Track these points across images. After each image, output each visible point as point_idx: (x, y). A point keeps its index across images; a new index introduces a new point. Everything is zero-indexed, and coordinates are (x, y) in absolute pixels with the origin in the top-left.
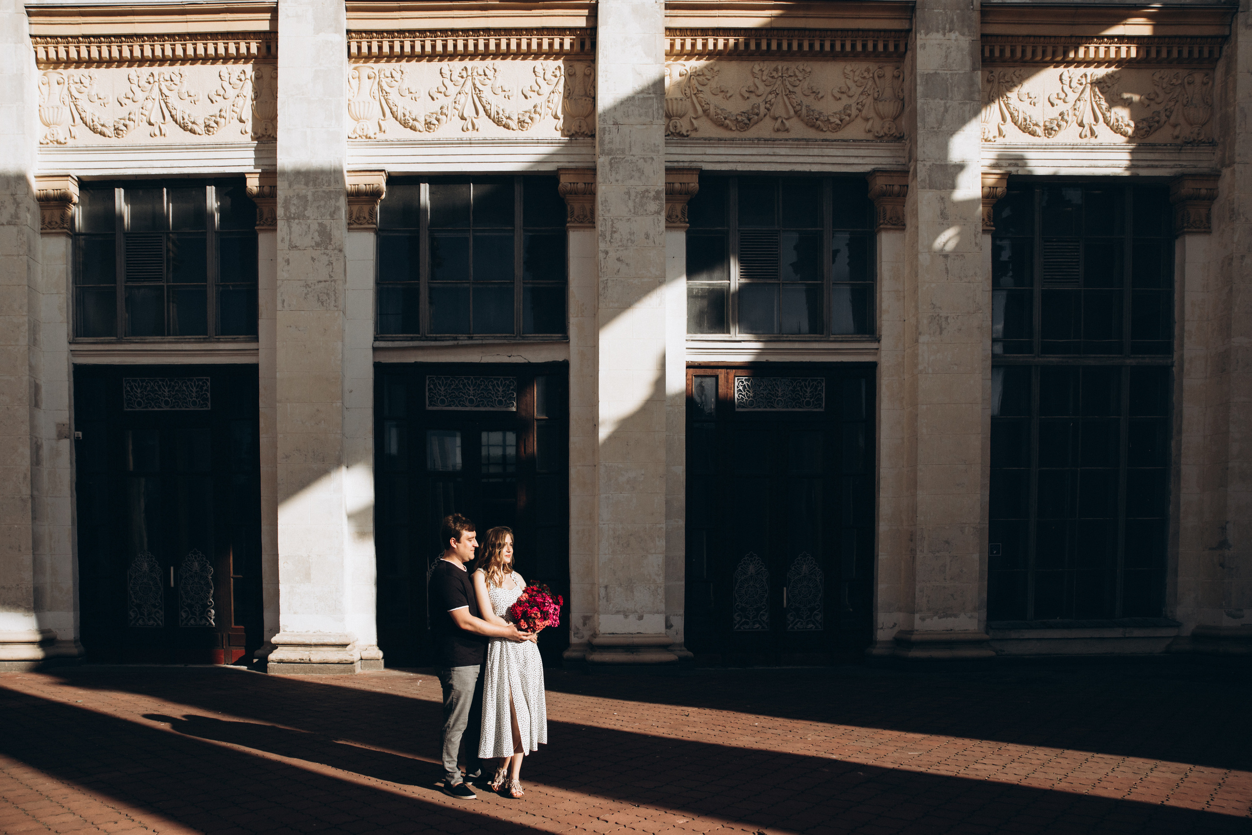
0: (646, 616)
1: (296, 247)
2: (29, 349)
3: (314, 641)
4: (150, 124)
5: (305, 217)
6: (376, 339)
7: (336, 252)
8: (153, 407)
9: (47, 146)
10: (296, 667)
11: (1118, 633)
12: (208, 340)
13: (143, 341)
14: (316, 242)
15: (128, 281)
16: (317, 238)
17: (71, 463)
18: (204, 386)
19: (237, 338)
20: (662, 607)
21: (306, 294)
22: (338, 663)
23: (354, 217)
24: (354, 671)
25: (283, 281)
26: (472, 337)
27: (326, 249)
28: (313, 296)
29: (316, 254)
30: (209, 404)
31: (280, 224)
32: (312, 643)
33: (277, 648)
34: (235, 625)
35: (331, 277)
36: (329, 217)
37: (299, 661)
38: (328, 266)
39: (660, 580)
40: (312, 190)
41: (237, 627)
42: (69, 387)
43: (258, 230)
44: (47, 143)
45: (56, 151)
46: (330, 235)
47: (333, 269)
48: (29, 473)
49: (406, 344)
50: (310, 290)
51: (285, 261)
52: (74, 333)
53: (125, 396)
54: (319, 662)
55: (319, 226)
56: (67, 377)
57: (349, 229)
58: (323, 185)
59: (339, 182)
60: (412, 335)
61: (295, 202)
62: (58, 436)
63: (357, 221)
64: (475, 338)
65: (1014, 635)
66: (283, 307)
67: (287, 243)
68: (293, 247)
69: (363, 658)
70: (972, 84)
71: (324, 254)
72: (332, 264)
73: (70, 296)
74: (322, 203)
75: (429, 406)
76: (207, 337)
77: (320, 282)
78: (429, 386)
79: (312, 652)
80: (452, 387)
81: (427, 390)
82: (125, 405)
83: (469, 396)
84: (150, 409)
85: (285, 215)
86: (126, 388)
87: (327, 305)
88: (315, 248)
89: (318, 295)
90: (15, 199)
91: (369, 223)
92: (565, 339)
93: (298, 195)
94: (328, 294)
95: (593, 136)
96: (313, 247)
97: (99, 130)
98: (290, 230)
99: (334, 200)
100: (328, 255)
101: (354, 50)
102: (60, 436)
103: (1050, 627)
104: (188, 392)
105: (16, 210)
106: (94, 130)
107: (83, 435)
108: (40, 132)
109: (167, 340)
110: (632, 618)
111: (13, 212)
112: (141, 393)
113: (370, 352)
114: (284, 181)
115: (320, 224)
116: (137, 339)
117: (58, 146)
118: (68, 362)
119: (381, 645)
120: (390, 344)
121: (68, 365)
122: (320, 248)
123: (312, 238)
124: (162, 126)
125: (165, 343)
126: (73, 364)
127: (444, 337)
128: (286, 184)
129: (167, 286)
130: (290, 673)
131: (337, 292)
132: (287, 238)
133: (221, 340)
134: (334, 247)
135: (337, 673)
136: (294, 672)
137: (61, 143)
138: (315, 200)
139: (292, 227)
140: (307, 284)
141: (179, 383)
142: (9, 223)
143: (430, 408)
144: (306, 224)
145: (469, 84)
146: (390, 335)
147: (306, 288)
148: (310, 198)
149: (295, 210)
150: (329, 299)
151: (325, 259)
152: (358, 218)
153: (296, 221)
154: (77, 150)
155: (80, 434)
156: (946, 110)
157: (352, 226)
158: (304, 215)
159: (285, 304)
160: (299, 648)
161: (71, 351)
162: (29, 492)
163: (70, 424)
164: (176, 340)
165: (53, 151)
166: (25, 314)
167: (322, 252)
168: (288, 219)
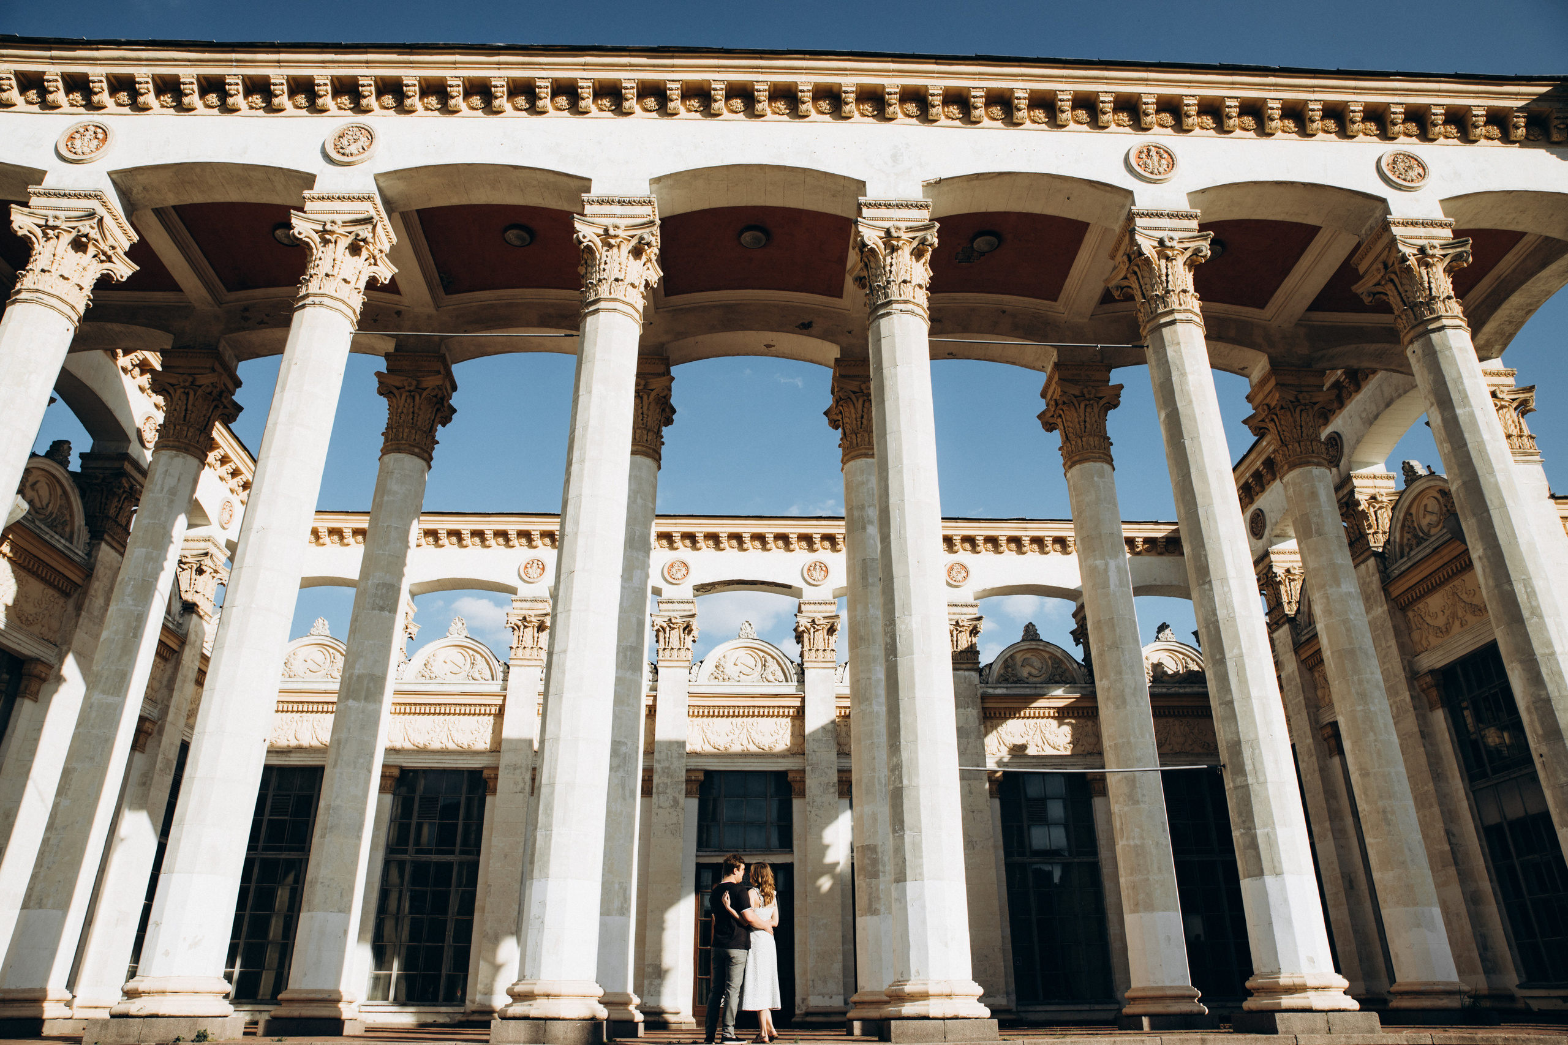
0: (834, 997)
5: (666, 793)
6: (697, 851)
7: (681, 810)
11: (1086, 1007)
14: (671, 805)
20: (842, 991)
21: (665, 830)
25: (654, 823)
27: (676, 808)
29: (672, 810)
31: (654, 796)
35: (678, 822)
36: (678, 794)
38: (677, 817)
39: (841, 977)
40: (670, 781)
46: (678, 802)
49: (711, 854)
50: (667, 828)
51: (656, 814)
55: (673, 798)
57: (685, 797)
60: (714, 849)
63: (689, 793)
65: (1031, 1008)
66: (654, 836)
68: (660, 807)
70: (979, 731)
72: (679, 815)
74: (675, 787)
77: (673, 824)
85: (657, 792)
87: (675, 835)
88: (671, 808)
89: (670, 830)
91: (695, 794)
92: (792, 852)
93: (663, 783)
94: (675, 830)
95: (804, 754)
96: (669, 807)
100: (676, 810)
101: (691, 713)
103: (1050, 1004)
110: (827, 997)
113: (694, 858)
114: (657, 775)
119: (694, 1015)
120: (704, 854)
122: (673, 808)
123: (669, 803)
128: (658, 777)
131: (680, 828)
132: (657, 803)
134: (678, 805)
138: (671, 785)
139: (659, 797)
140: (666, 825)
144: (666, 796)
145: (745, 729)
146: (705, 849)
148: (669, 784)
149: (662, 789)
151: (675, 813)
153: (662, 795)
156: (968, 743)
157: (687, 795)
168: (658, 794)
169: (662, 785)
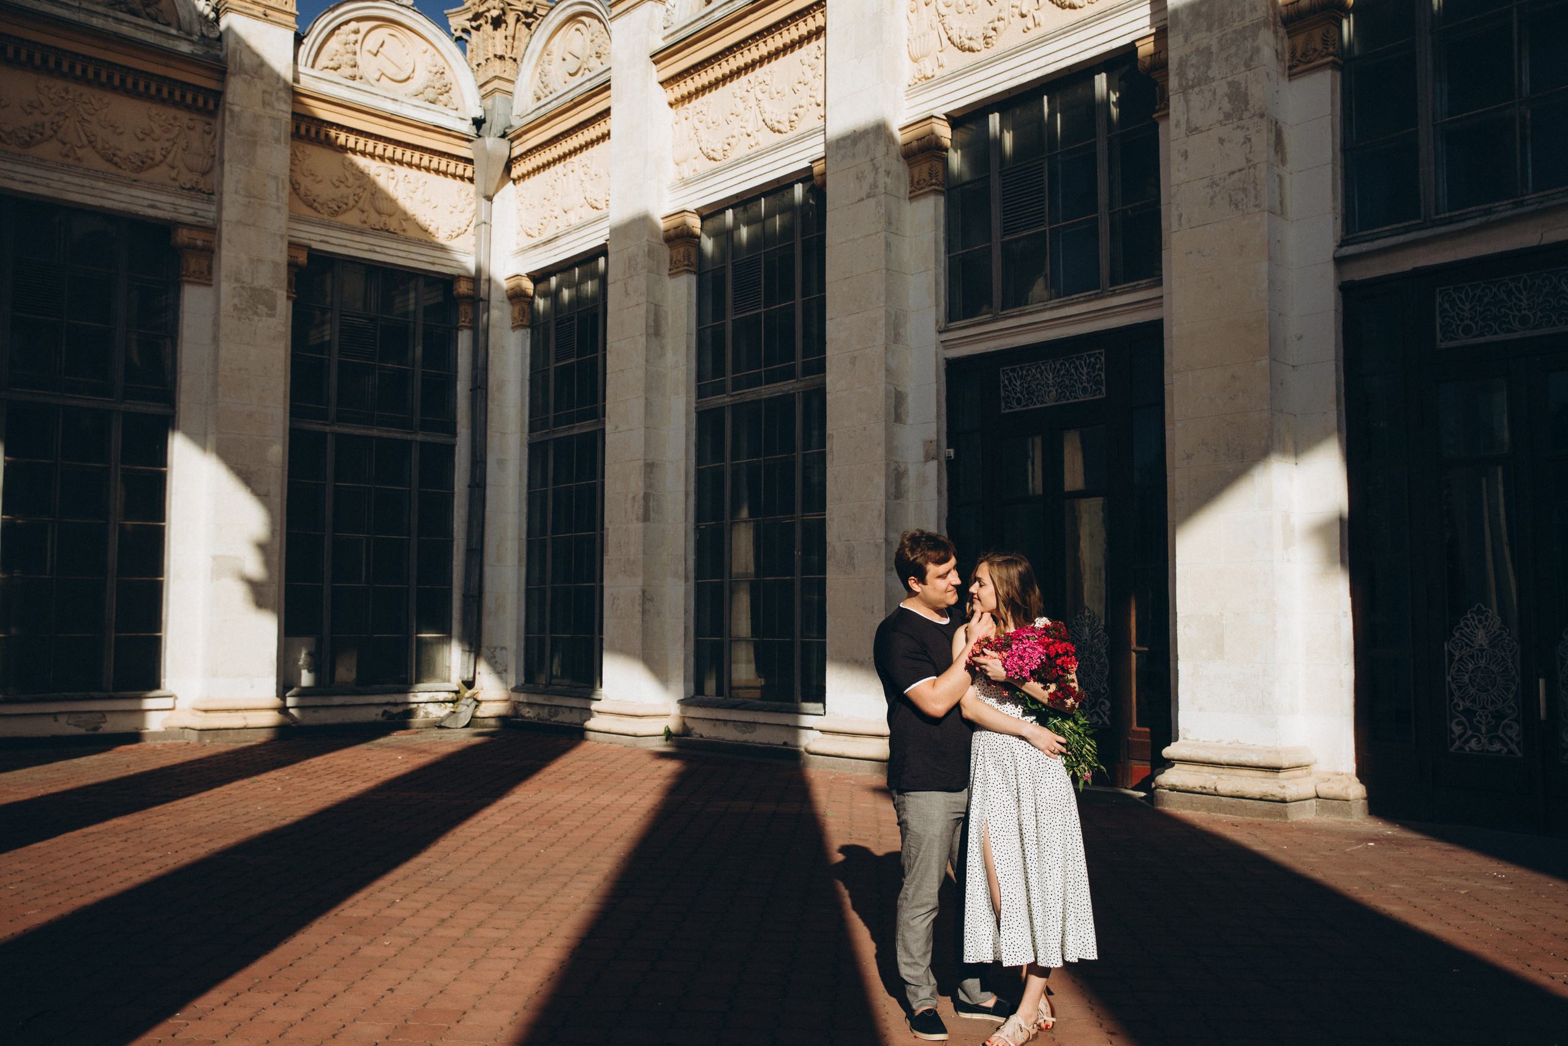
1: (1196, 129)
2: (886, 348)
3: (1225, 758)
4: (1023, 16)
5: (1208, 80)
6: (1341, 244)
7: (1256, 119)
8: (1035, 404)
9: (916, 86)
10: (1195, 800)
12: (1101, 295)
13: (1023, 312)
14: (1224, 113)
15: (1005, 235)
16: (1227, 106)
17: (939, 492)
18: (1097, 364)
19: (1138, 285)
21: (1212, 198)
22: (1261, 799)
23: (1299, 54)
24: (1286, 816)
25: (1178, 185)
26: (1522, 202)
27: (1241, 119)
28: (1222, 199)
29: (1226, 131)
30: (1103, 389)
31: (1174, 100)
32: (1222, 761)
33: (1173, 765)
34: (1138, 725)
35: (1248, 160)
36: (1243, 69)
37: (1200, 790)
38: (1244, 146)
40: (1218, 35)
41: (1140, 729)
42: (938, 391)
43: (1158, 117)
44: (916, 83)
45: (923, 89)
46: (1246, 95)
47: (1251, 147)
48: (884, 509)
49: (1393, 240)
50: (1217, 189)
51: (1182, 155)
52: (946, 318)
53: (1002, 394)
54: (1229, 794)
55: (1229, 88)
56: (934, 377)
57: (1290, 76)
58: (1234, 21)
59: (1257, 8)
60: (1406, 224)
61: (1194, 62)
62: (925, 457)
63: (1303, 59)
64: (1528, 202)
66: (1180, 225)
67: (1183, 127)
68: (1192, 130)
69: (1320, 794)
71: (1238, 127)
72: (1250, 140)
73: (942, 271)
74: (1233, 50)
75: (1441, 341)
76: (1100, 291)
77: (1233, 173)
78: (1441, 305)
79: (1223, 777)
80: (1486, 300)
81: (1437, 312)
82: (1003, 405)
83: (1519, 311)
84: (1032, 407)
85: (1180, 85)
86: (1003, 382)
87: (1244, 207)
88: (1225, 122)
89: (1230, 195)
90: (874, 165)
91: (1323, 57)
93: (1197, 50)
94: (1244, 190)
96: (1220, 122)
97: (967, 47)
98: (1187, 105)
99: (1250, 40)
100: (1243, 128)
102: (928, 458)
104: (1077, 375)
105: (875, 178)
106: (962, 49)
107: (955, 454)
108: (907, 72)
109: (1051, 306)
111: (872, 181)
112: (1020, 385)
113: (1330, 268)
114: (1178, 35)
115: (1231, 84)
116: (1015, 311)
117: (928, 81)
118: (936, 358)
119: (1362, 774)
120: (1365, 247)
121: (937, 362)
122: (1231, 121)
123: (1220, 109)
124: (1036, 14)
125: (1044, 310)
126: (946, 358)
127: (1466, 213)
128: (1181, 38)
129: (1050, 230)
130: (1184, 809)
131: (1258, 182)
132: (1183, 121)
133: (1117, 291)
134: (1253, 112)
135: (1258, 816)
136: (1192, 808)
137: (928, 78)
138: (1222, 49)
139: (1190, 101)
140: (1213, 182)
141: (1065, 366)
142: (869, 196)
143: (1445, 345)
144: (1210, 90)
146: (1369, 232)
147: (1212, 188)
148: (1214, 49)
149: (1194, 73)
150: (1246, 196)
151: (1239, 136)
152: (1304, 55)
153: (1197, 89)
154: (945, 80)
155: (952, 451)
157: (1295, 70)
158: (1207, 77)
159: (1183, 221)
160: (1206, 769)
161: (942, 342)
162: (883, 535)
163: (938, 440)
164: (1061, 304)
165: (920, 91)
166: (882, 305)
167: (1235, 126)
168: (1185, 90)
169: (1194, 60)
